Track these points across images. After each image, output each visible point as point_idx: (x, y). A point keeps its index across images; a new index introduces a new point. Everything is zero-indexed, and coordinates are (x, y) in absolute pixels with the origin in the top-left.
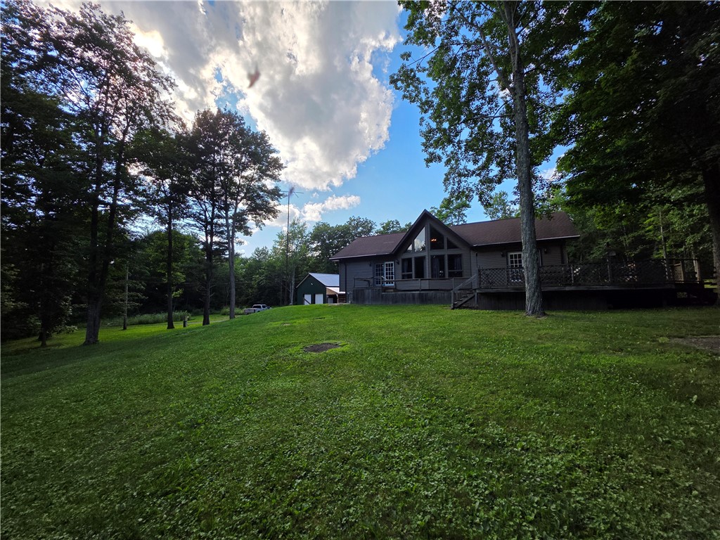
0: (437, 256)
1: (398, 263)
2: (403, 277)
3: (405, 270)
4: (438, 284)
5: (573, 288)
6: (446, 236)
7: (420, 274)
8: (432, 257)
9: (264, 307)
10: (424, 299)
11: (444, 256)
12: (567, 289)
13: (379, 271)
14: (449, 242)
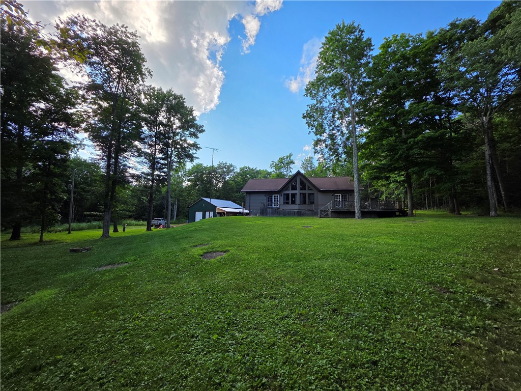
0: (303, 194)
1: (281, 196)
2: (284, 203)
3: (285, 199)
4: (304, 207)
5: (367, 210)
6: (307, 184)
7: (293, 202)
8: (301, 194)
9: (162, 220)
10: (299, 214)
11: (305, 194)
12: (365, 210)
13: (270, 200)
14: (309, 187)
